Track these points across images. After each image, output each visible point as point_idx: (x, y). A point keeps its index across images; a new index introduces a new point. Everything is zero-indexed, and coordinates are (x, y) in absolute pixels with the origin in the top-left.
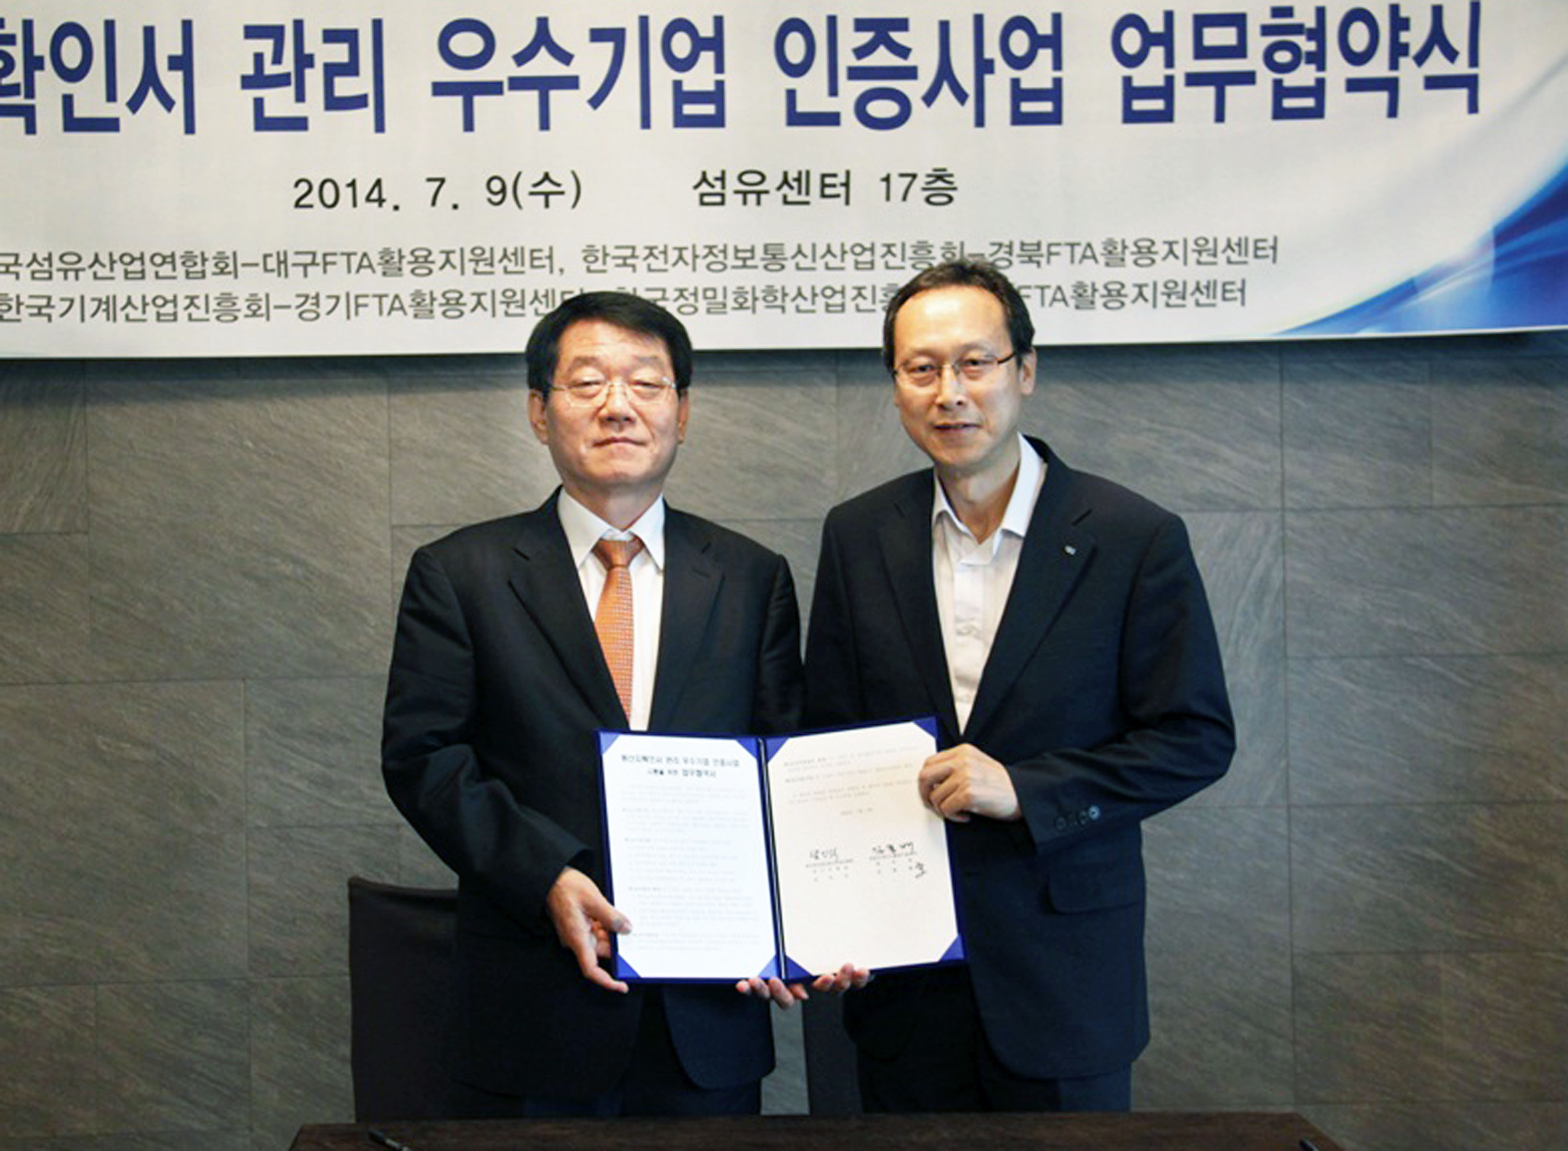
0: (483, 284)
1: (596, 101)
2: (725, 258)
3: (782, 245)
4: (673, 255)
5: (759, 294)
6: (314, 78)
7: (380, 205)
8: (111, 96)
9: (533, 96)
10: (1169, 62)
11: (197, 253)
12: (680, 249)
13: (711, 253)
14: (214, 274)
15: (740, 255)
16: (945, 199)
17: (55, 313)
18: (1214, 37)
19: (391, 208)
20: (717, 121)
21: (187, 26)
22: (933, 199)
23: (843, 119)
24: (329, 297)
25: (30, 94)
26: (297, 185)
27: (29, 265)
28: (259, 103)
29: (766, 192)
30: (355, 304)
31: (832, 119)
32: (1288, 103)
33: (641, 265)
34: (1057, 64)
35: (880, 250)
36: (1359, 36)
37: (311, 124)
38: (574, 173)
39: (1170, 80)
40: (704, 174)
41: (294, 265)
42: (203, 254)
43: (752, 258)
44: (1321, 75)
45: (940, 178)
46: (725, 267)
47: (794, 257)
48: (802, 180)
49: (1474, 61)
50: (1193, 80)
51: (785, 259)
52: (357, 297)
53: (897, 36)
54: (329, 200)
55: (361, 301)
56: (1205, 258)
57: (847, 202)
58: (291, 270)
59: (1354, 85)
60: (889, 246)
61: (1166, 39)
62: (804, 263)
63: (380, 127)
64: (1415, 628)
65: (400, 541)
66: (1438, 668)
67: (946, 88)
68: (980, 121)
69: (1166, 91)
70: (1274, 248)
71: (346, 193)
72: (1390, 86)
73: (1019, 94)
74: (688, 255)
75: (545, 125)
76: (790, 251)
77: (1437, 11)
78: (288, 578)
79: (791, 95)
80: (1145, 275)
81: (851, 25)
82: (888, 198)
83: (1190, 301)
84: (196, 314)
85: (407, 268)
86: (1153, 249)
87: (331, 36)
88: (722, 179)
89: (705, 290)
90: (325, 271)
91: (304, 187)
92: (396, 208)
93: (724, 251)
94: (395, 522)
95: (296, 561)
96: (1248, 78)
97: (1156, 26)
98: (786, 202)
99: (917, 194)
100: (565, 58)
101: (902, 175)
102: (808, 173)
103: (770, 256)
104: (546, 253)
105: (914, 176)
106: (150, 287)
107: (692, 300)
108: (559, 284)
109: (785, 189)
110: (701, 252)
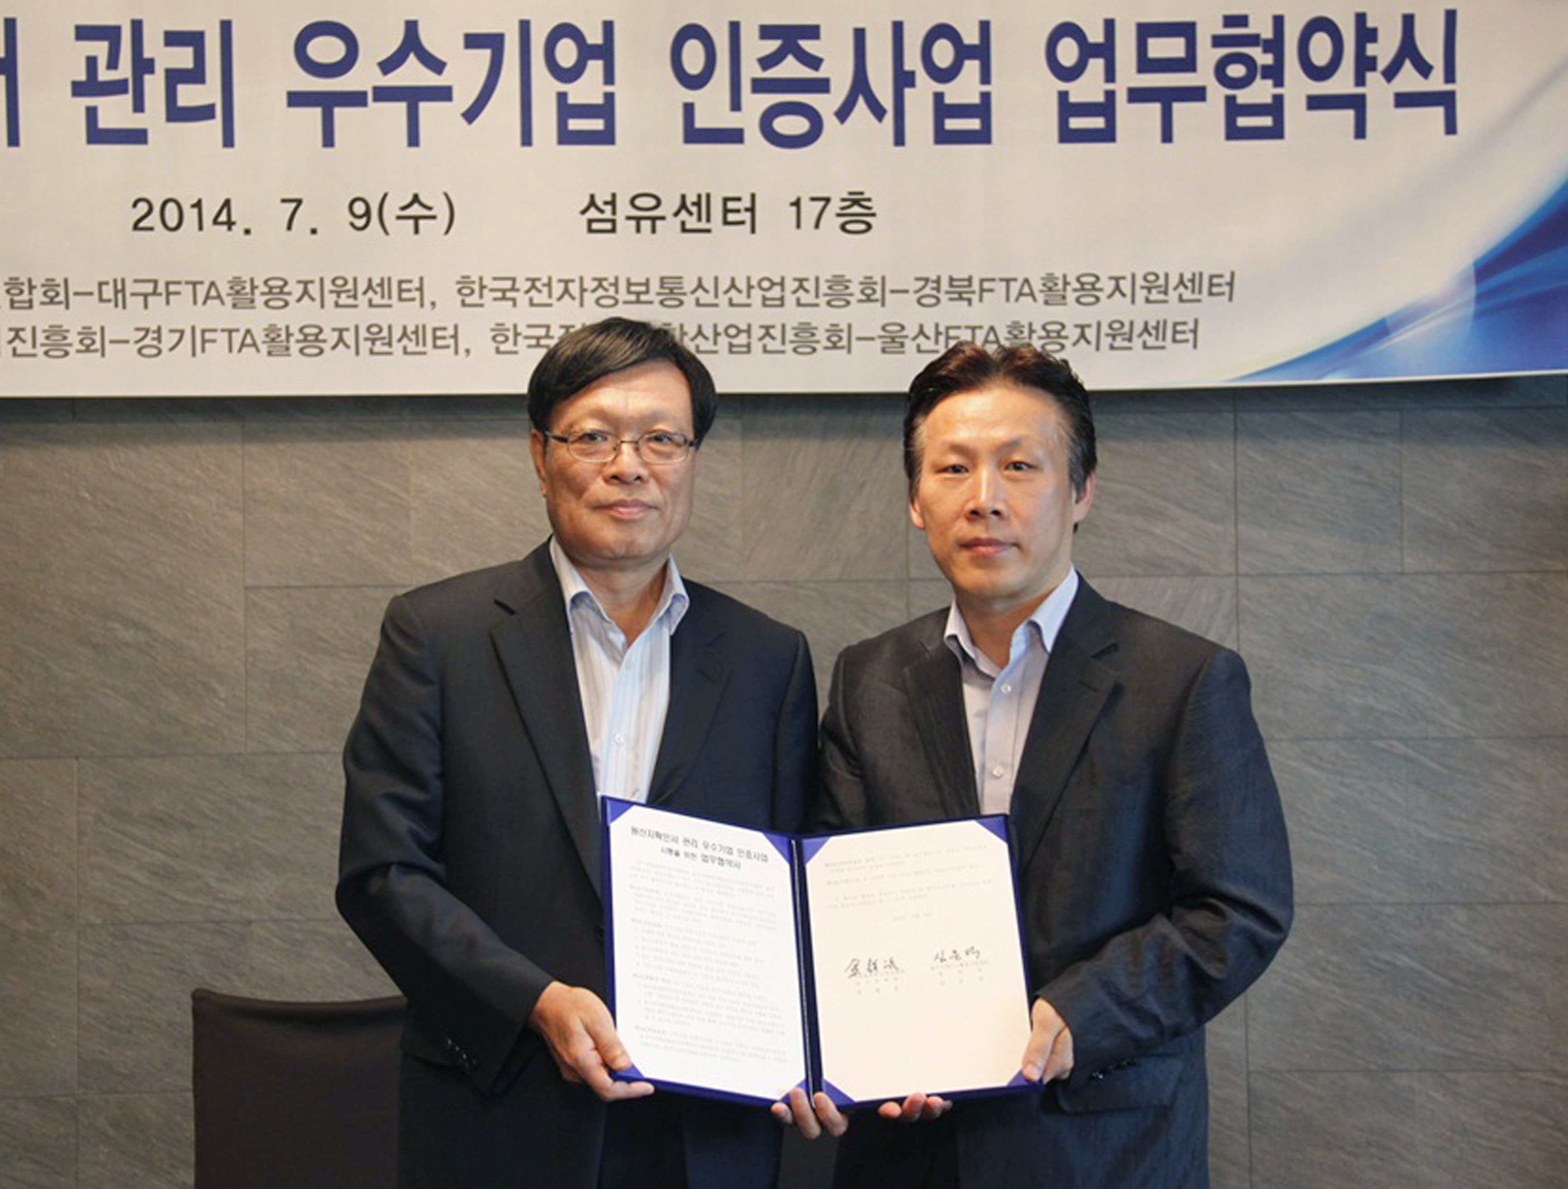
0: (346, 318)
1: (471, 115)
2: (617, 292)
3: (680, 278)
4: (558, 289)
6: (154, 85)
7: (230, 229)
9: (400, 108)
10: (1110, 76)
11: (24, 279)
12: (567, 282)
13: (600, 286)
14: (43, 303)
15: (633, 289)
16: (863, 227)
18: (1159, 48)
19: (242, 232)
20: (607, 137)
21: (10, 25)
22: (849, 227)
23: (747, 136)
24: (172, 331)
26: (135, 205)
28: (92, 113)
29: (663, 218)
30: (202, 339)
31: (735, 136)
32: (1243, 122)
33: (522, 299)
34: (986, 78)
35: (791, 285)
36: (1321, 48)
37: (151, 136)
38: (446, 195)
39: (1110, 95)
40: (592, 197)
41: (133, 294)
42: (30, 281)
43: (647, 292)
44: (1278, 91)
45: (856, 202)
46: (617, 301)
47: (693, 292)
48: (702, 204)
49: (1450, 76)
50: (1137, 95)
51: (684, 294)
52: (203, 332)
53: (807, 45)
54: (172, 223)
55: (209, 336)
56: (1155, 295)
57: (753, 231)
58: (129, 299)
59: (1316, 103)
60: (801, 281)
61: (1106, 51)
62: (705, 298)
63: (228, 141)
64: (1384, 708)
65: (255, 604)
66: (1411, 753)
67: (861, 103)
68: (899, 139)
69: (1107, 108)
70: (1231, 284)
71: (191, 215)
72: (1357, 103)
73: (943, 109)
74: (574, 288)
75: (413, 140)
76: (689, 284)
77: (1408, 21)
78: (128, 645)
79: (689, 109)
80: (1083, 315)
81: (756, 33)
82: (798, 226)
83: (1137, 343)
84: (22, 348)
85: (260, 300)
86: (1098, 285)
87: (173, 39)
88: (612, 203)
90: (168, 302)
91: (143, 208)
92: (247, 231)
93: (616, 284)
94: (249, 582)
95: (135, 625)
96: (1197, 94)
97: (1096, 36)
98: (684, 230)
99: (831, 221)
100: (437, 65)
101: (814, 199)
102: (708, 196)
103: (667, 291)
104: (416, 284)
105: (827, 200)
108: (430, 319)
109: (684, 215)
110: (590, 284)
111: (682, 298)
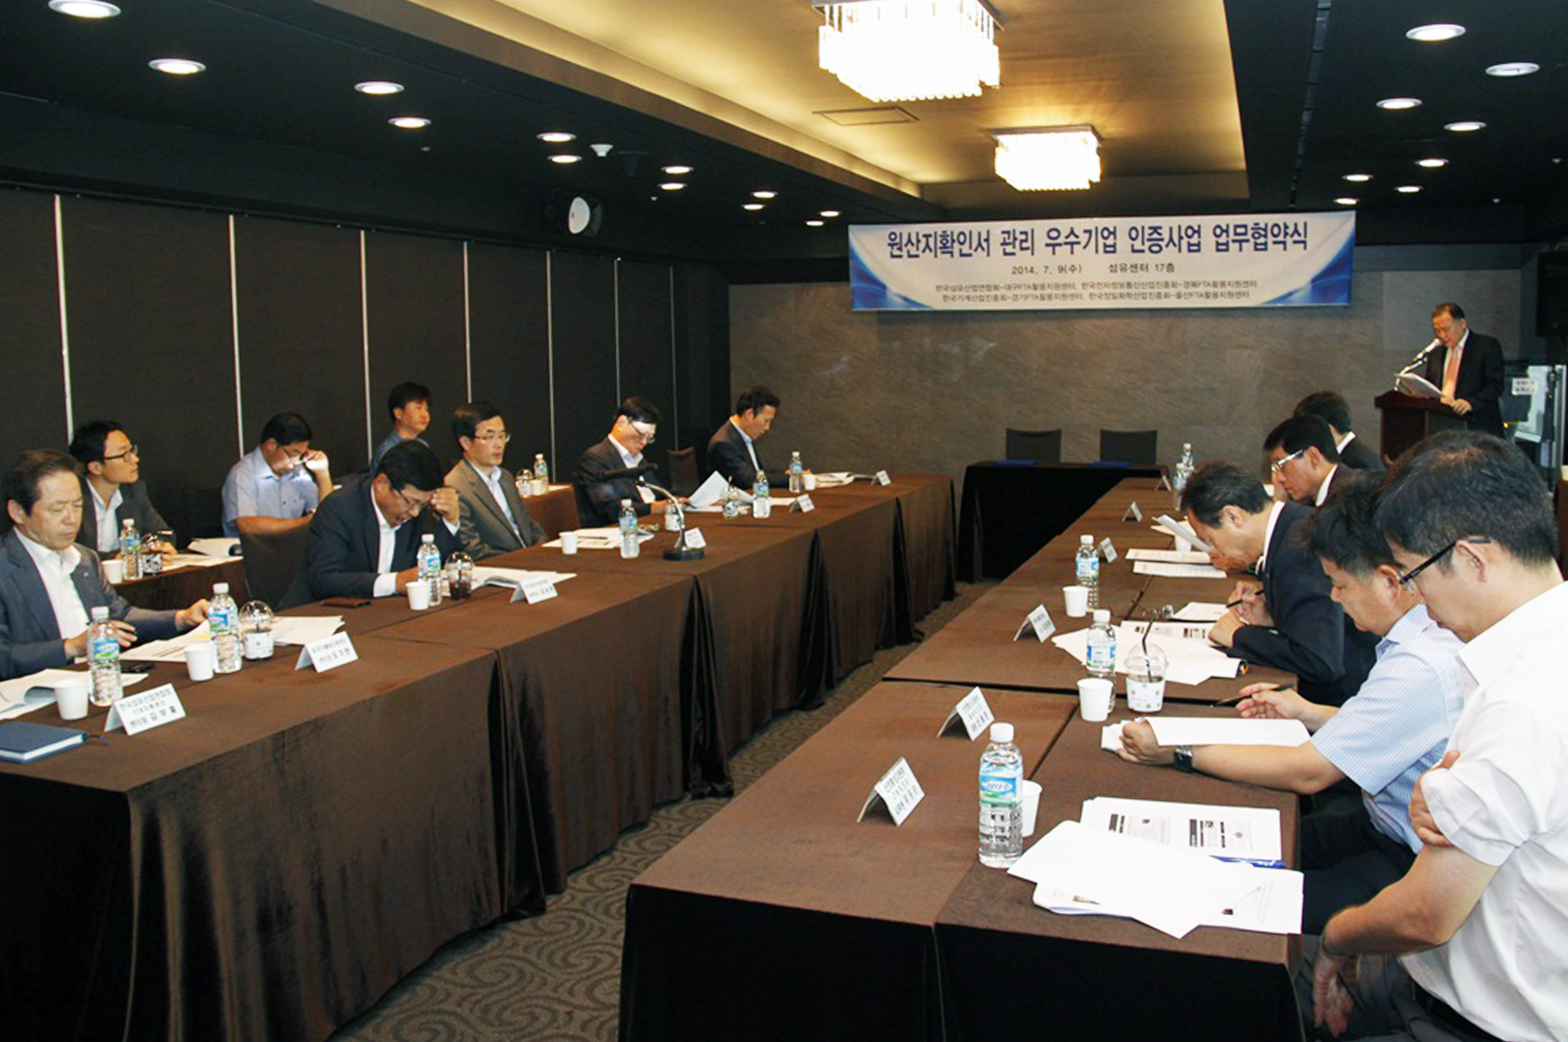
0: (1057, 292)
1: (1085, 247)
3: (1131, 282)
4: (1104, 285)
5: (1126, 295)
6: (1017, 243)
7: (1033, 273)
8: (970, 248)
9: (1069, 246)
10: (1228, 236)
11: (990, 284)
13: (1114, 284)
14: (993, 289)
15: (1120, 284)
16: (1172, 271)
17: (956, 299)
18: (1239, 230)
19: (1035, 274)
20: (1114, 252)
21: (989, 232)
22: (1169, 271)
23: (1146, 251)
24: (1020, 295)
25: (952, 248)
26: (1013, 268)
27: (951, 288)
28: (1004, 249)
29: (1127, 269)
30: (1026, 297)
31: (1142, 251)
32: (1258, 247)
33: (1096, 287)
34: (1200, 237)
35: (1155, 283)
36: (1276, 231)
37: (1016, 254)
38: (1079, 265)
39: (1228, 241)
40: (1112, 265)
41: (1012, 287)
44: (1266, 240)
45: (1170, 265)
46: (1117, 288)
47: (1134, 285)
48: (1136, 266)
49: (1305, 236)
50: (1234, 241)
53: (1160, 231)
54: (1020, 272)
55: (1028, 296)
56: (1239, 285)
57: (1147, 272)
58: (1012, 289)
59: (1275, 243)
60: (1158, 282)
61: (1227, 231)
62: (1137, 286)
63: (1032, 254)
67: (1171, 243)
69: (1227, 244)
70: (1258, 284)
71: (1024, 270)
72: (1284, 243)
73: (1190, 245)
74: (1108, 285)
75: (1072, 253)
76: (1133, 283)
77: (1296, 225)
79: (1133, 246)
80: (1222, 290)
81: (1148, 228)
82: (1157, 270)
83: (1234, 296)
84: (989, 299)
85: (1039, 288)
86: (1225, 283)
87: (1022, 233)
88: (1116, 266)
89: (1112, 293)
90: (1020, 289)
92: (1037, 274)
96: (1247, 241)
97: (1224, 227)
98: (1132, 271)
99: (1165, 270)
100: (1077, 236)
101: (1161, 265)
102: (1137, 264)
103: (1128, 285)
104: (1073, 284)
105: (1164, 265)
106: (978, 293)
107: (1109, 296)
108: (1076, 292)
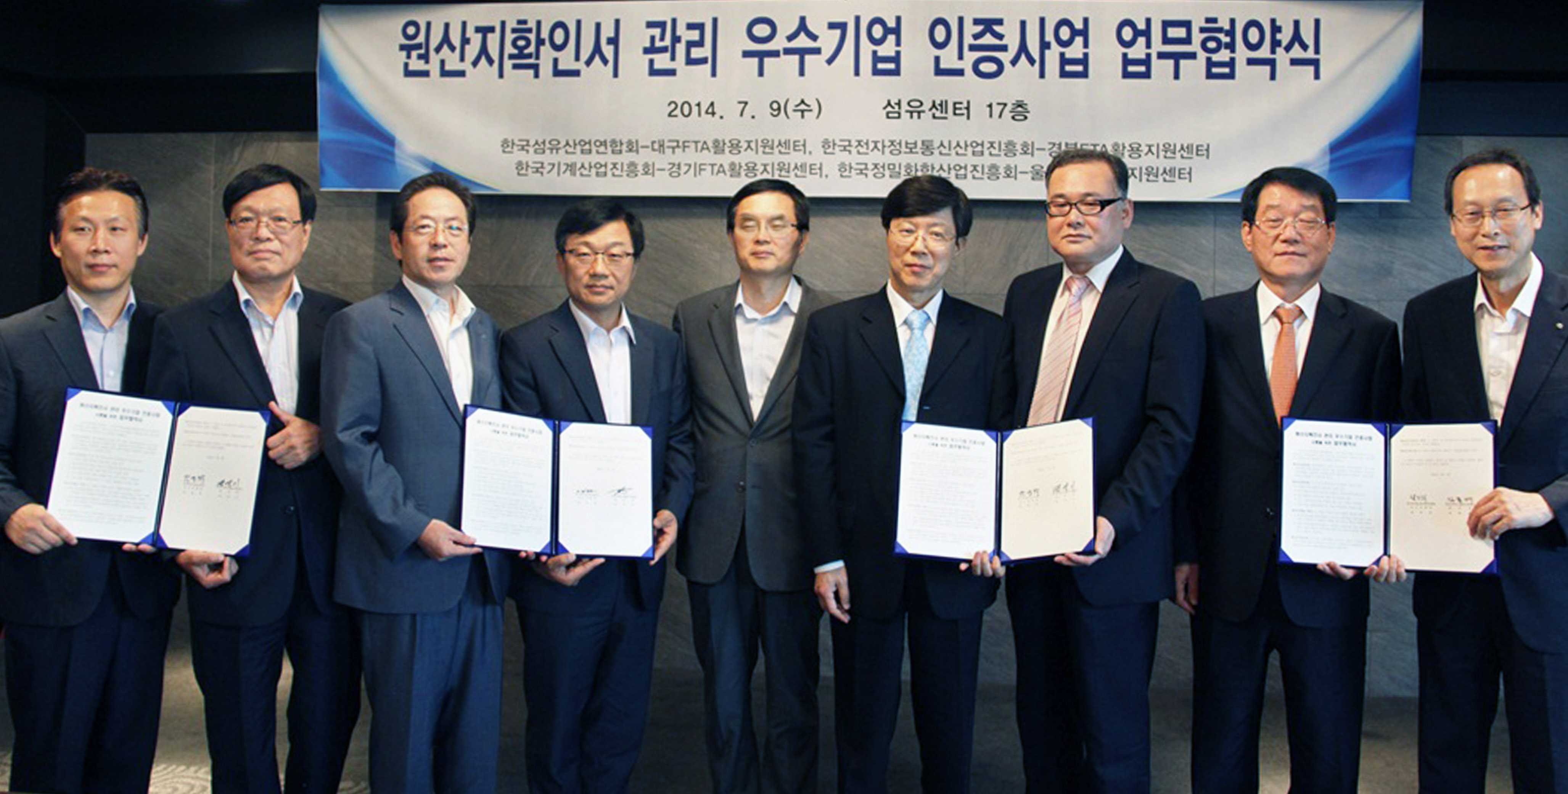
0: (768, 159)
1: (830, 61)
2: (900, 147)
3: (932, 141)
4: (872, 146)
5: (919, 168)
6: (681, 48)
7: (713, 116)
8: (577, 58)
9: (796, 58)
10: (1148, 46)
11: (618, 140)
12: (876, 142)
13: (892, 144)
14: (626, 151)
15: (909, 146)
16: (1023, 117)
17: (545, 171)
18: (1173, 32)
19: (718, 117)
20: (896, 72)
21: (617, 22)
22: (1016, 117)
23: (966, 73)
24: (685, 165)
25: (537, 58)
26: (670, 104)
27: (534, 145)
28: (651, 62)
29: (923, 112)
30: (699, 169)
31: (960, 72)
32: (1215, 70)
33: (854, 151)
34: (1086, 45)
35: (987, 145)
36: (1254, 35)
37: (678, 72)
38: (817, 100)
39: (1148, 56)
40: (889, 101)
41: (669, 147)
42: (621, 141)
43: (916, 147)
44: (1233, 55)
45: (1020, 106)
46: (900, 152)
47: (939, 148)
48: (943, 105)
49: (1317, 51)
50: (1162, 56)
51: (934, 149)
52: (700, 165)
53: (996, 28)
54: (686, 112)
55: (703, 167)
56: (1169, 154)
57: (969, 118)
58: (667, 150)
59: (1251, 62)
60: (992, 143)
61: (1146, 33)
62: (944, 151)
63: (714, 74)
67: (1023, 57)
68: (1042, 75)
69: (1146, 62)
70: (1207, 150)
71: (695, 109)
72: (1272, 63)
73: (1064, 61)
74: (880, 146)
75: (802, 73)
76: (936, 144)
77: (1297, 23)
79: (937, 59)
81: (971, 21)
82: (991, 116)
83: (1161, 178)
84: (617, 172)
85: (727, 150)
86: (1140, 149)
87: (690, 26)
88: (899, 104)
89: (889, 165)
90: (684, 151)
91: (673, 106)
92: (721, 117)
93: (900, 144)
96: (1192, 56)
97: (1141, 26)
98: (934, 117)
99: (1007, 114)
100: (814, 38)
102: (946, 101)
103: (925, 147)
104: (802, 143)
105: (1005, 105)
106: (594, 158)
107: (881, 170)
108: (808, 160)
109: (934, 110)
110: (887, 143)
111: (933, 151)
